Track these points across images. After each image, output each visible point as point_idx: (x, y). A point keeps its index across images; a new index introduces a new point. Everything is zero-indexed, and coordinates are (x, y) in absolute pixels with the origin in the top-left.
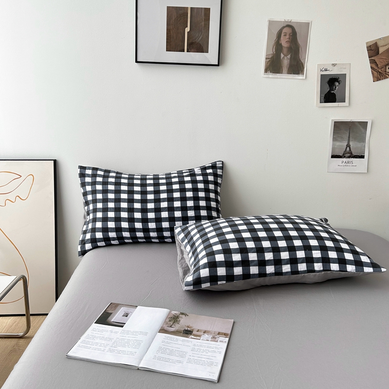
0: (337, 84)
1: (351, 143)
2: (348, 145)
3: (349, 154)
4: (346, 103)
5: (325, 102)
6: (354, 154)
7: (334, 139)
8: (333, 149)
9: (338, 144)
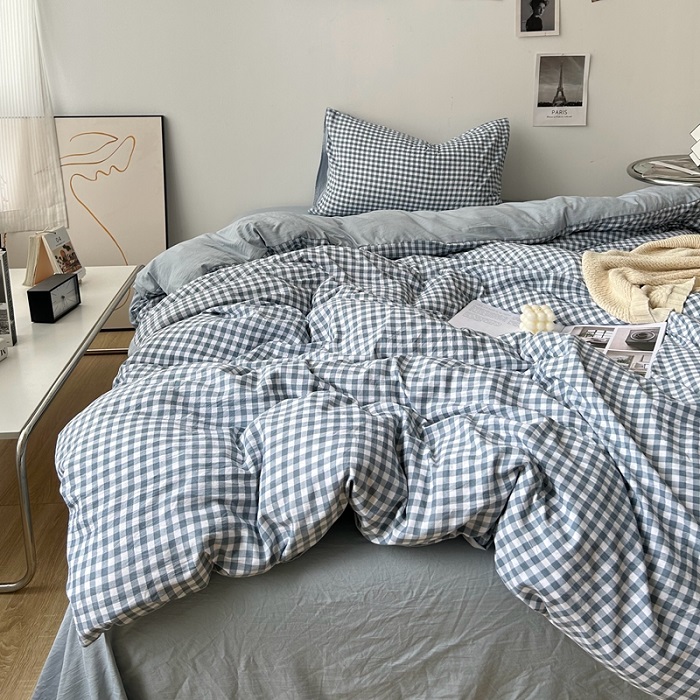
0: (543, 5)
1: (564, 86)
2: (560, 89)
3: (562, 101)
4: (556, 32)
5: (528, 30)
6: (568, 100)
7: (541, 81)
8: (540, 94)
9: (546, 87)
